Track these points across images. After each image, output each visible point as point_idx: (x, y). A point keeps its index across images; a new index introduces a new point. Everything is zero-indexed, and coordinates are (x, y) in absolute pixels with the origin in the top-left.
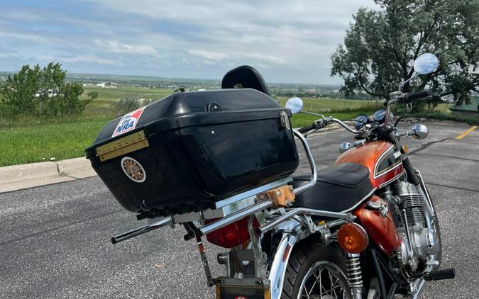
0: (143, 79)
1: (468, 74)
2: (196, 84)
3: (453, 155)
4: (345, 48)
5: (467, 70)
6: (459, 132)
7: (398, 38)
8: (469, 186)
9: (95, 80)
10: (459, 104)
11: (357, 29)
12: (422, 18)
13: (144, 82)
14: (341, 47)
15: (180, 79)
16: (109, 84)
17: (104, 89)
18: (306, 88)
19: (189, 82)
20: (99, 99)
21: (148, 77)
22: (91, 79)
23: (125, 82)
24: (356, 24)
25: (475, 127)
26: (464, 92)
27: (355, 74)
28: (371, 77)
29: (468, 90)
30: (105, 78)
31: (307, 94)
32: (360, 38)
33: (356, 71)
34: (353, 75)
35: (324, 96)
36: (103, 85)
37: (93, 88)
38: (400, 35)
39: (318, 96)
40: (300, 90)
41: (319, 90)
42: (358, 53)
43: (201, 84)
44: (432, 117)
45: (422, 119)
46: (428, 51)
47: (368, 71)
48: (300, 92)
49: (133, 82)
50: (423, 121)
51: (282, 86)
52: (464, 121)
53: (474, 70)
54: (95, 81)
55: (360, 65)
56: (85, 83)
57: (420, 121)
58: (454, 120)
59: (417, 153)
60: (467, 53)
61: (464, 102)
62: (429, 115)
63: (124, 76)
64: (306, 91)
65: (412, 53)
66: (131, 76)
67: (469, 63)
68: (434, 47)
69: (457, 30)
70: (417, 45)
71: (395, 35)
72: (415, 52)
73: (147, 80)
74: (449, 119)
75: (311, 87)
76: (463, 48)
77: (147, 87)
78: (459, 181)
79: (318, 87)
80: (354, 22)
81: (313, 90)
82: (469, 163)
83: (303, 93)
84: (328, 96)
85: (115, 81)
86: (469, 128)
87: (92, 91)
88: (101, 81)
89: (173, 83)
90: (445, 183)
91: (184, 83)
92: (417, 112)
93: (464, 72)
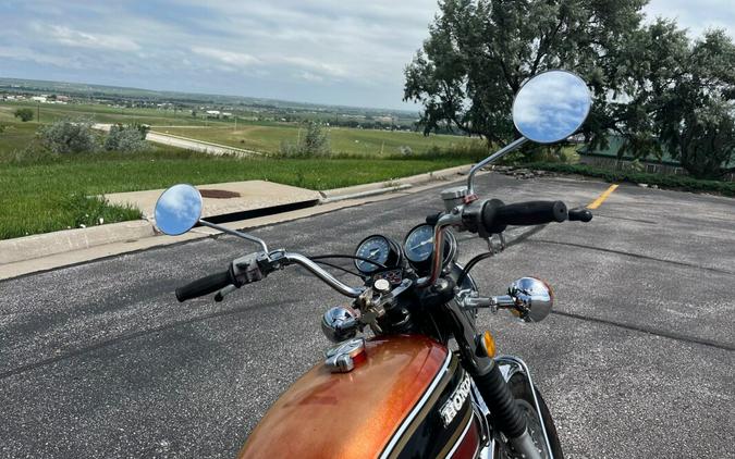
0: (114, 91)
1: (605, 103)
2: (203, 102)
3: (586, 242)
4: (425, 57)
5: (604, 98)
6: (593, 196)
7: (506, 43)
8: (614, 315)
9: (29, 89)
10: (591, 147)
11: (445, 26)
12: (542, 13)
13: (116, 95)
14: (419, 54)
15: (177, 94)
16: (54, 97)
17: (45, 105)
18: (378, 115)
19: (191, 98)
20: (35, 122)
21: (124, 89)
22: (22, 88)
23: (82, 96)
24: (444, 18)
25: (615, 186)
26: (600, 131)
27: (443, 98)
28: (467, 104)
29: (605, 128)
30: (45, 86)
31: (378, 123)
32: (449, 41)
33: (443, 94)
34: (438, 100)
35: (404, 128)
36: (43, 99)
37: (26, 104)
38: (509, 40)
39: (394, 127)
40: (368, 118)
41: (396, 119)
42: (447, 64)
43: (212, 102)
44: (553, 170)
45: (540, 172)
46: (550, 67)
47: (461, 94)
48: (368, 121)
49: (97, 96)
50: (542, 175)
51: (341, 110)
52: (599, 176)
53: (614, 98)
54: (29, 91)
55: (450, 84)
56: (10, 94)
57: (536, 175)
58: (586, 174)
59: (529, 238)
60: (606, 73)
61: (598, 146)
62: (550, 165)
63: (83, 86)
64: (377, 119)
65: (526, 68)
66: (93, 86)
67: (607, 86)
68: (559, 60)
69: (594, 36)
70: (534, 56)
71: (503, 39)
72: (531, 67)
73: (121, 92)
74: (578, 172)
75: (384, 114)
76: (599, 65)
77: (122, 104)
78: (598, 302)
79: (394, 114)
80: (441, 14)
81: (388, 119)
82: (612, 259)
83: (372, 122)
84: (409, 128)
85: (65, 93)
86: (607, 188)
87: (21, 108)
88: (39, 91)
89: (165, 100)
90: (574, 308)
91: (183, 101)
92: (533, 160)
93: (599, 101)
